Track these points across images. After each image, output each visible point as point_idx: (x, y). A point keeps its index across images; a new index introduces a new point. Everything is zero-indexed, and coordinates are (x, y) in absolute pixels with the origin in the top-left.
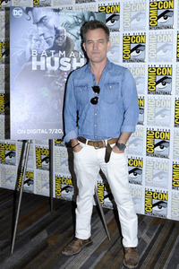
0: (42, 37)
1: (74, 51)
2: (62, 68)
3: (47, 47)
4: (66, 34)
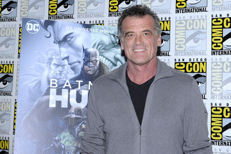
0: (66, 61)
3: (72, 75)
4: (99, 58)
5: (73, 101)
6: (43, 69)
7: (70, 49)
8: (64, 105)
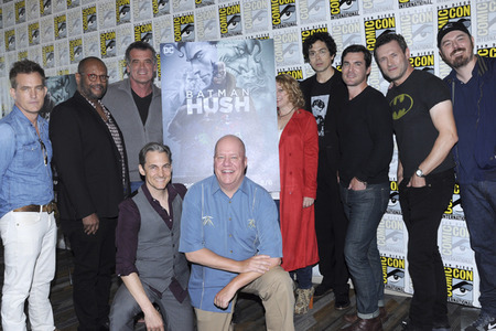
0: (198, 76)
1: (236, 89)
2: (222, 110)
3: (204, 86)
4: (226, 69)
5: (206, 107)
6: (180, 84)
7: (201, 65)
8: (199, 111)
